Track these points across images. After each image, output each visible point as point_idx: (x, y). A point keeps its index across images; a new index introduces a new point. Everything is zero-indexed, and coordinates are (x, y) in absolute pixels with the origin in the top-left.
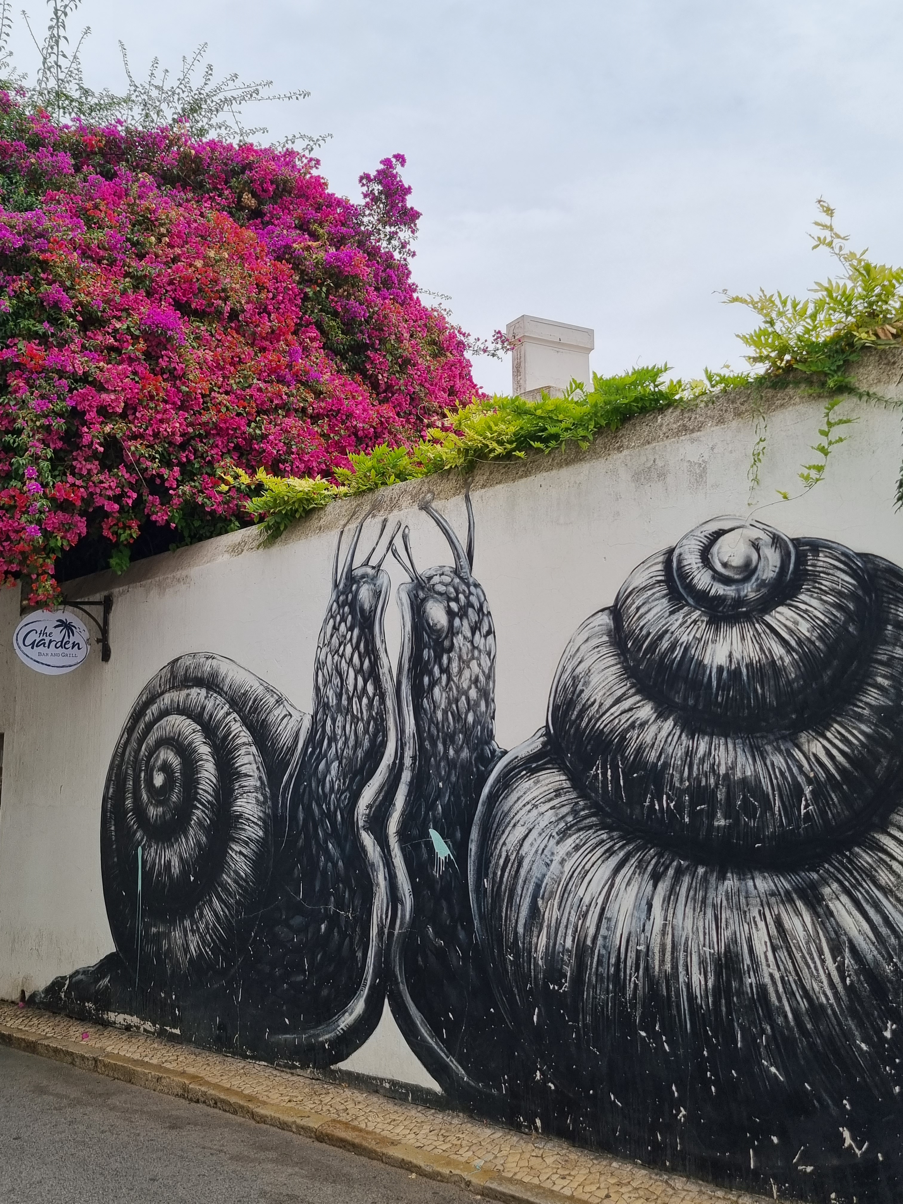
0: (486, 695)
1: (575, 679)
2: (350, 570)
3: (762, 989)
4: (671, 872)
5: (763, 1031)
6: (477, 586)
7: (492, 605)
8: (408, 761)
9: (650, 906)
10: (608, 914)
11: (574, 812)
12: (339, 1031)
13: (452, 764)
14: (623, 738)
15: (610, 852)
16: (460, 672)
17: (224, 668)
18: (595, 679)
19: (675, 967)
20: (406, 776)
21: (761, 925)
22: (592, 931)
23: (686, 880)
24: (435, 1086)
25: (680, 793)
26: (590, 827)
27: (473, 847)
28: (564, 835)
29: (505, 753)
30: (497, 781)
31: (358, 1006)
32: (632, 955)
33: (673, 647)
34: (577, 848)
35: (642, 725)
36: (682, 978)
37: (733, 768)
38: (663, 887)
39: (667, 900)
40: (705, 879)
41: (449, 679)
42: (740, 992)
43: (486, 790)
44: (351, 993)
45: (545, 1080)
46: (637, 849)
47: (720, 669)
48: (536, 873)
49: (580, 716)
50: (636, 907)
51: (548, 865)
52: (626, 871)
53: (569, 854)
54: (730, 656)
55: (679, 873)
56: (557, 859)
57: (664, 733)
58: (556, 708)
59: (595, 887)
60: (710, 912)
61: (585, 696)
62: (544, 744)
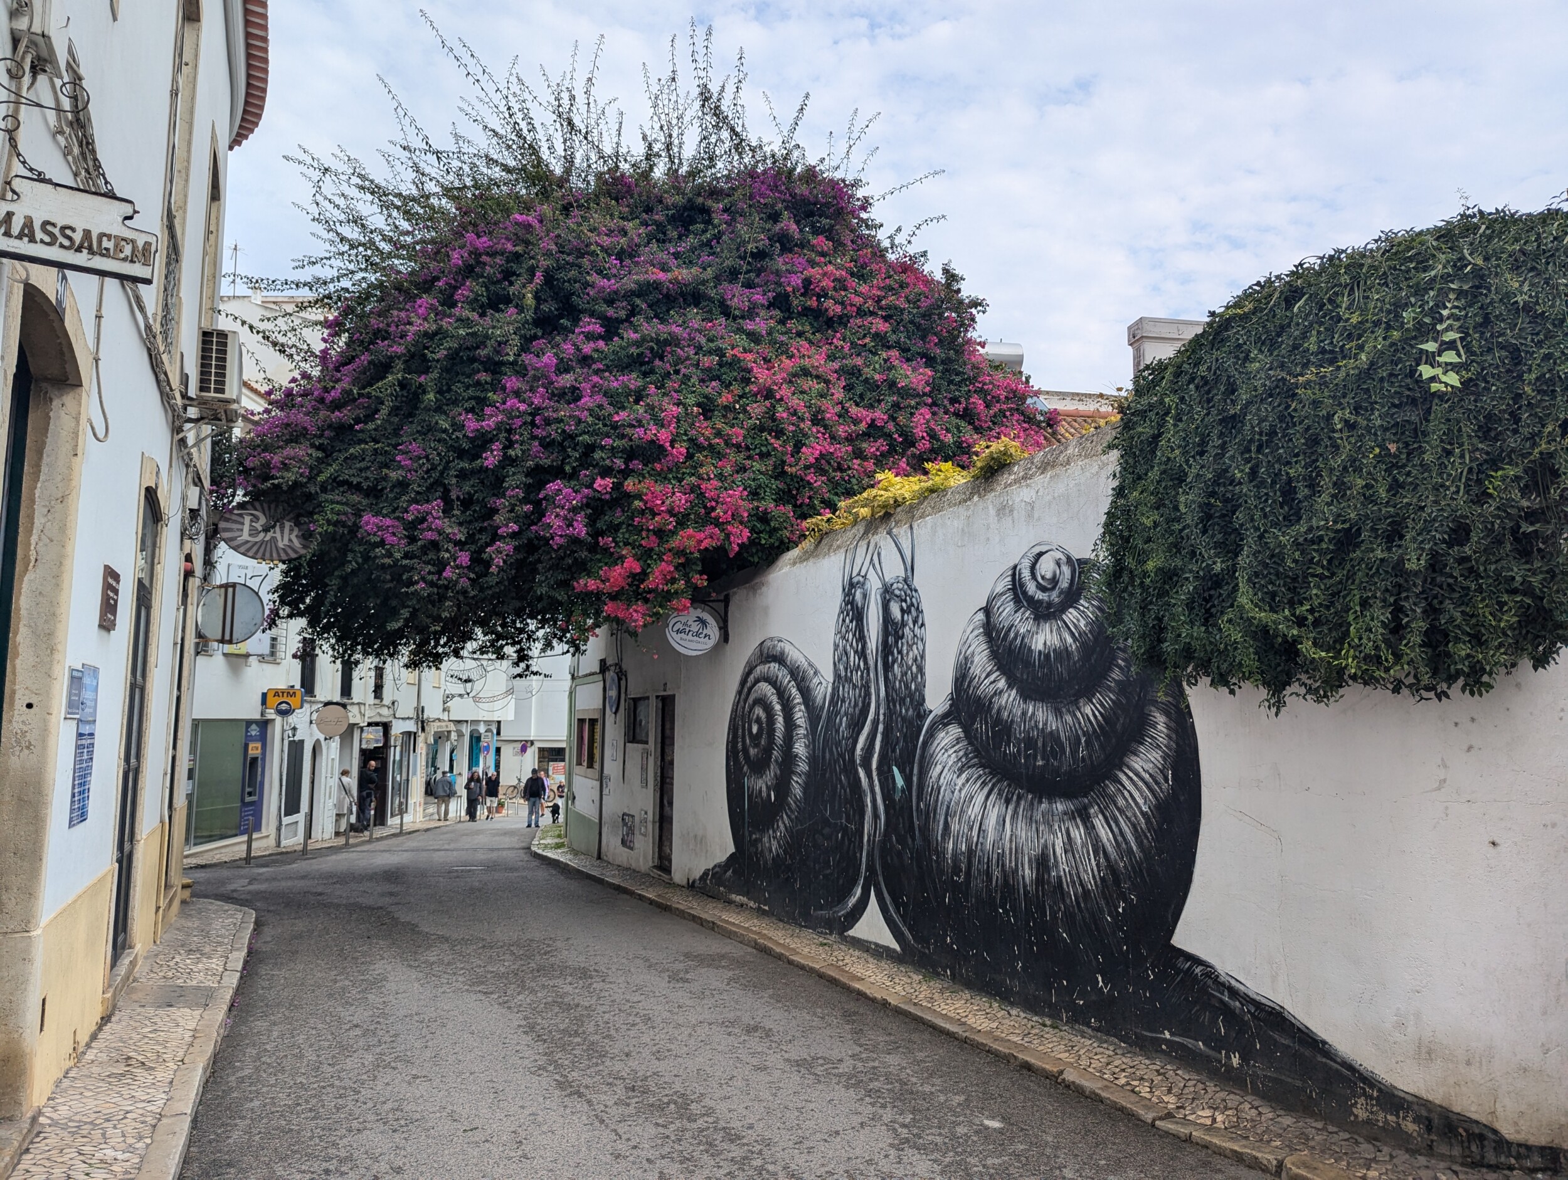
0: (921, 669)
1: (966, 659)
2: (851, 578)
3: (1059, 878)
4: (1015, 797)
5: (1060, 909)
6: (916, 591)
7: (924, 606)
8: (881, 717)
9: (1004, 821)
10: (983, 828)
11: (966, 755)
12: (848, 909)
13: (904, 719)
14: (991, 702)
15: (984, 784)
16: (908, 653)
17: (788, 648)
18: (976, 659)
19: (1016, 865)
20: (881, 727)
21: (1059, 835)
22: (975, 839)
23: (1023, 803)
24: (898, 948)
25: (1019, 741)
26: (974, 766)
27: (915, 779)
28: (961, 771)
29: (931, 712)
30: (927, 732)
31: (858, 892)
32: (995, 856)
33: (1015, 638)
34: (967, 780)
35: (1001, 691)
36: (1020, 873)
37: (1045, 724)
38: (1011, 807)
39: (1013, 817)
40: (1032, 804)
41: (902, 658)
42: (1049, 882)
43: (921, 739)
44: (853, 883)
45: (952, 943)
46: (998, 781)
47: (1040, 652)
48: (947, 799)
49: (969, 686)
50: (997, 822)
51: (953, 793)
52: (993, 797)
53: (964, 785)
54: (1045, 643)
55: (1019, 798)
56: (958, 788)
57: (1011, 699)
58: (957, 679)
59: (977, 808)
60: (1034, 825)
61: (971, 671)
62: (951, 706)
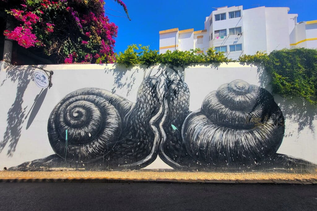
0: (187, 102)
1: (208, 101)
2: (149, 77)
3: (243, 145)
4: (227, 130)
5: (243, 151)
7: (189, 87)
8: (166, 113)
9: (223, 135)
10: (214, 137)
11: (207, 122)
12: (143, 162)
14: (218, 110)
15: (215, 128)
16: (181, 98)
17: (104, 92)
18: (212, 101)
19: (227, 144)
20: (165, 115)
21: (243, 137)
22: (210, 140)
23: (230, 131)
25: (229, 119)
26: (211, 124)
27: (183, 128)
28: (205, 125)
29: (192, 112)
30: (190, 116)
31: (150, 157)
32: (219, 143)
33: (229, 98)
34: (208, 127)
35: (222, 109)
36: (228, 145)
38: (225, 133)
40: (233, 131)
41: (178, 99)
42: (239, 146)
43: (187, 118)
44: (147, 155)
45: (199, 163)
46: (220, 127)
47: (238, 101)
48: (198, 131)
49: (209, 107)
50: (220, 135)
51: (201, 130)
52: (218, 130)
53: (206, 128)
55: (229, 130)
56: (203, 129)
57: (227, 110)
58: (204, 105)
59: (211, 133)
60: (234, 135)
61: (210, 104)
62: (201, 111)
